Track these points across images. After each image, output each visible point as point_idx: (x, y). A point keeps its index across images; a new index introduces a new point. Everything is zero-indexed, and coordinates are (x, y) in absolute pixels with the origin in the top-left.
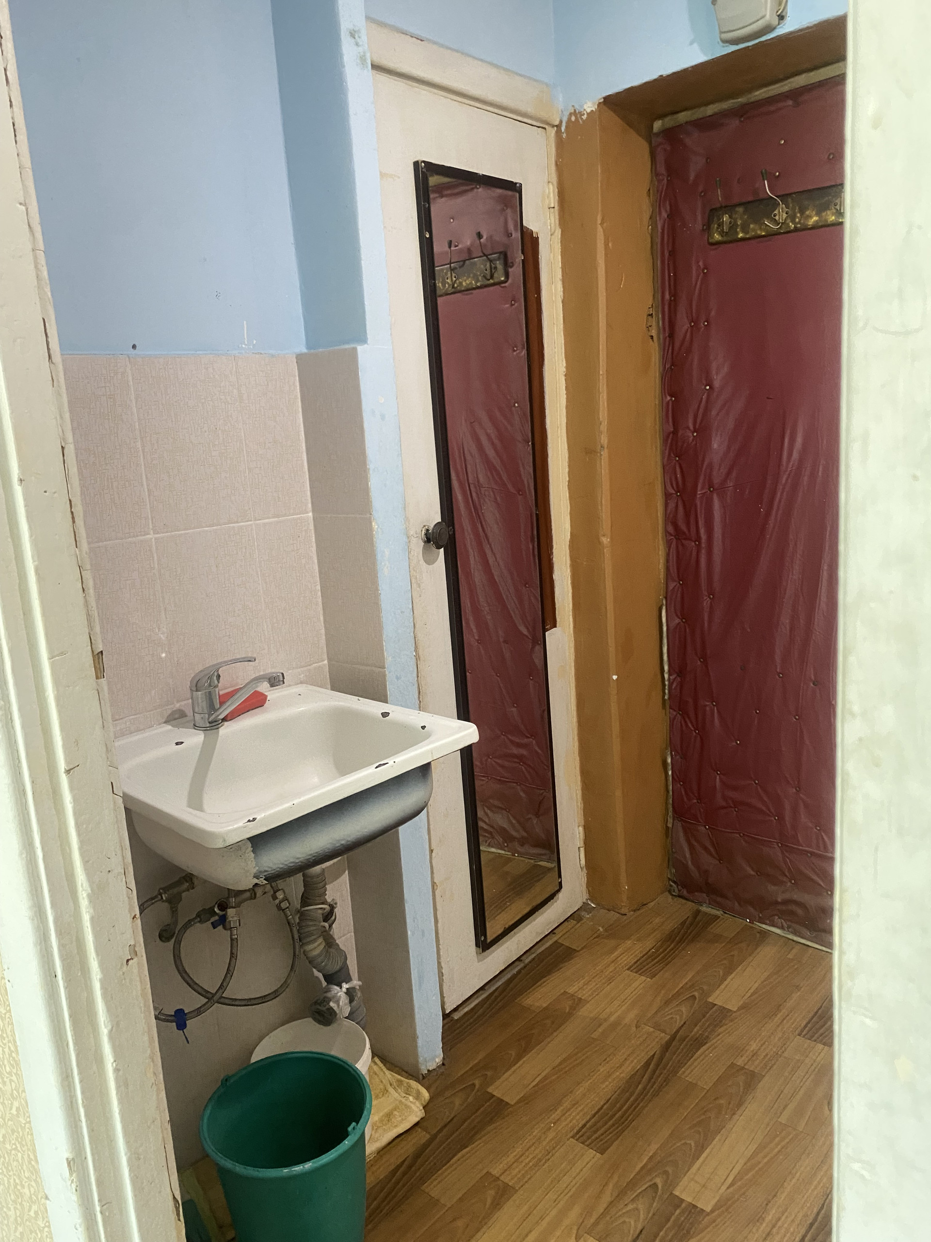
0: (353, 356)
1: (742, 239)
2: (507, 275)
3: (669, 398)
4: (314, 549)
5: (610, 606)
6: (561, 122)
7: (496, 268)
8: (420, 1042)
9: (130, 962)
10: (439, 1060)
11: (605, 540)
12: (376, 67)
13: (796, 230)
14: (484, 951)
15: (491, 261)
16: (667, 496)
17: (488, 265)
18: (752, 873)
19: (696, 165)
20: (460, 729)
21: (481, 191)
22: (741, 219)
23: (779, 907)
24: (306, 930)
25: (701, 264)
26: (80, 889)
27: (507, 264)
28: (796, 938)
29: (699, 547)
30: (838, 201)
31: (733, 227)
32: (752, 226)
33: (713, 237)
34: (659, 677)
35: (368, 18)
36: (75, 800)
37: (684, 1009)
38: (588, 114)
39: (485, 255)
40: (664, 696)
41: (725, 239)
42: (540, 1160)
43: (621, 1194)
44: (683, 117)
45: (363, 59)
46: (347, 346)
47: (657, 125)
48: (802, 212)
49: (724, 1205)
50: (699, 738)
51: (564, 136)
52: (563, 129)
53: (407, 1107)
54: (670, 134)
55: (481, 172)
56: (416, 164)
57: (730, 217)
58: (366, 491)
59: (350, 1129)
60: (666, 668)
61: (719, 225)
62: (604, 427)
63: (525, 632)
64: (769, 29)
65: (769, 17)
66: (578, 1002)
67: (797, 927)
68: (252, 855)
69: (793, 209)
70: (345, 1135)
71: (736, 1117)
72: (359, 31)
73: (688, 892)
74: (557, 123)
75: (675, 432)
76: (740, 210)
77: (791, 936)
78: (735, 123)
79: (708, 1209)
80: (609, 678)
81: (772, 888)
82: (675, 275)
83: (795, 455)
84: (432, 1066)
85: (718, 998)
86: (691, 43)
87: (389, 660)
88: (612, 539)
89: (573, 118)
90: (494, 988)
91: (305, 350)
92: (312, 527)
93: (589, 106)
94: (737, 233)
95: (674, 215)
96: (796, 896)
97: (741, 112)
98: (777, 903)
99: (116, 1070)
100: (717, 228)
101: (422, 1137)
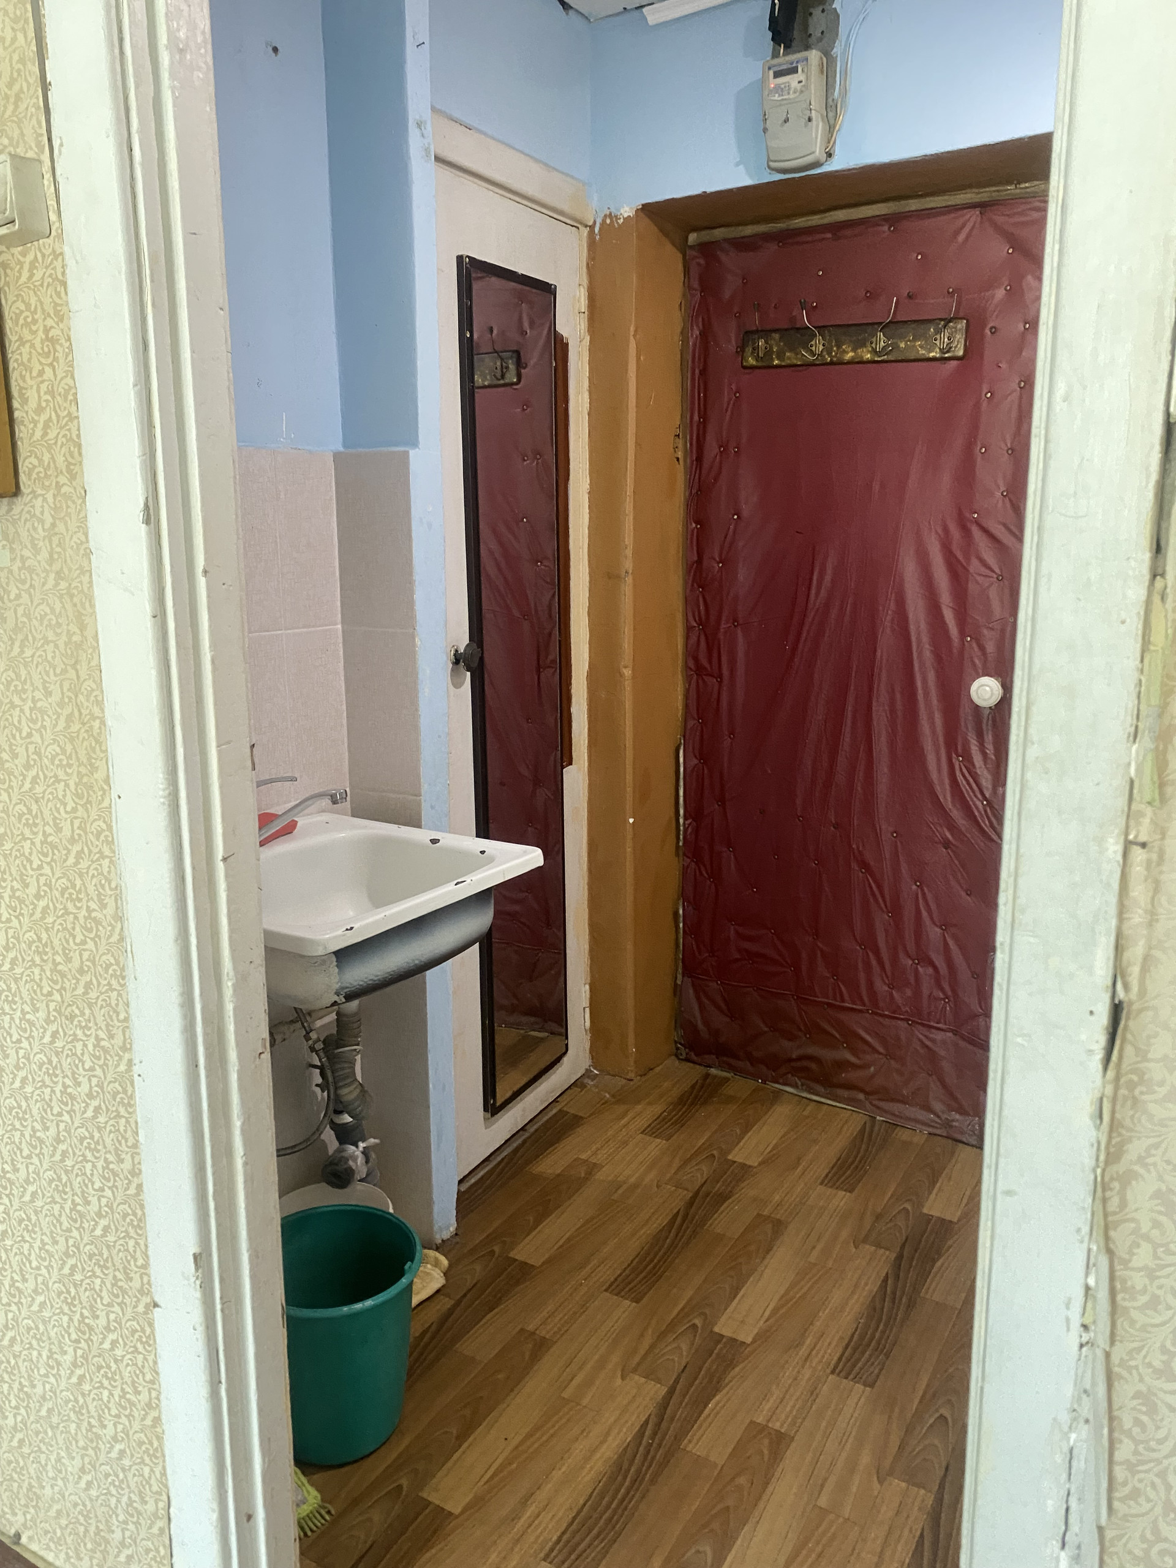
0: (404, 459)
1: (777, 367)
2: (519, 376)
3: (694, 525)
4: (341, 664)
5: (629, 743)
6: (595, 222)
7: (507, 368)
8: (436, 1209)
9: (262, 1056)
10: (452, 1229)
11: (627, 672)
12: (438, 159)
13: (832, 363)
14: (493, 1115)
15: (502, 359)
16: (689, 629)
17: (499, 364)
18: (766, 1029)
19: (730, 286)
20: (525, 853)
21: (494, 280)
22: (778, 345)
23: (793, 1064)
25: (734, 387)
26: (225, 978)
27: (520, 365)
28: (809, 1096)
29: (720, 683)
30: (874, 340)
31: (769, 353)
32: (788, 354)
33: (747, 361)
34: (674, 822)
35: (434, 109)
36: (229, 889)
37: (704, 1168)
38: (624, 219)
39: (496, 352)
40: (678, 842)
41: (760, 364)
42: (575, 1313)
43: (662, 1336)
44: (719, 233)
45: (427, 150)
46: (385, 449)
47: (693, 238)
48: (839, 347)
49: (763, 1336)
50: (713, 886)
51: (598, 237)
52: (597, 230)
53: (428, 1274)
54: (707, 249)
55: (521, 271)
56: (460, 259)
57: (766, 342)
58: (411, 604)
59: (406, 1267)
60: (682, 812)
61: (754, 349)
62: (629, 552)
64: (817, 164)
65: (819, 153)
66: (592, 1168)
67: (812, 1084)
68: (337, 970)
69: (830, 342)
70: (402, 1274)
71: (765, 1262)
72: (425, 122)
73: (696, 1055)
74: (590, 223)
75: (700, 561)
76: (776, 336)
77: (805, 1095)
78: (773, 247)
79: (749, 1340)
80: (626, 821)
81: (786, 1044)
82: (705, 395)
83: (823, 593)
84: (446, 1235)
85: (738, 1155)
86: (737, 165)
87: (425, 787)
88: (633, 670)
89: (608, 221)
90: (499, 1159)
91: (341, 449)
92: (340, 640)
93: (627, 211)
94: (773, 360)
95: (706, 336)
96: (812, 1050)
97: (785, 238)
98: (790, 1060)
99: (245, 1164)
100: (752, 353)
101: (446, 1303)
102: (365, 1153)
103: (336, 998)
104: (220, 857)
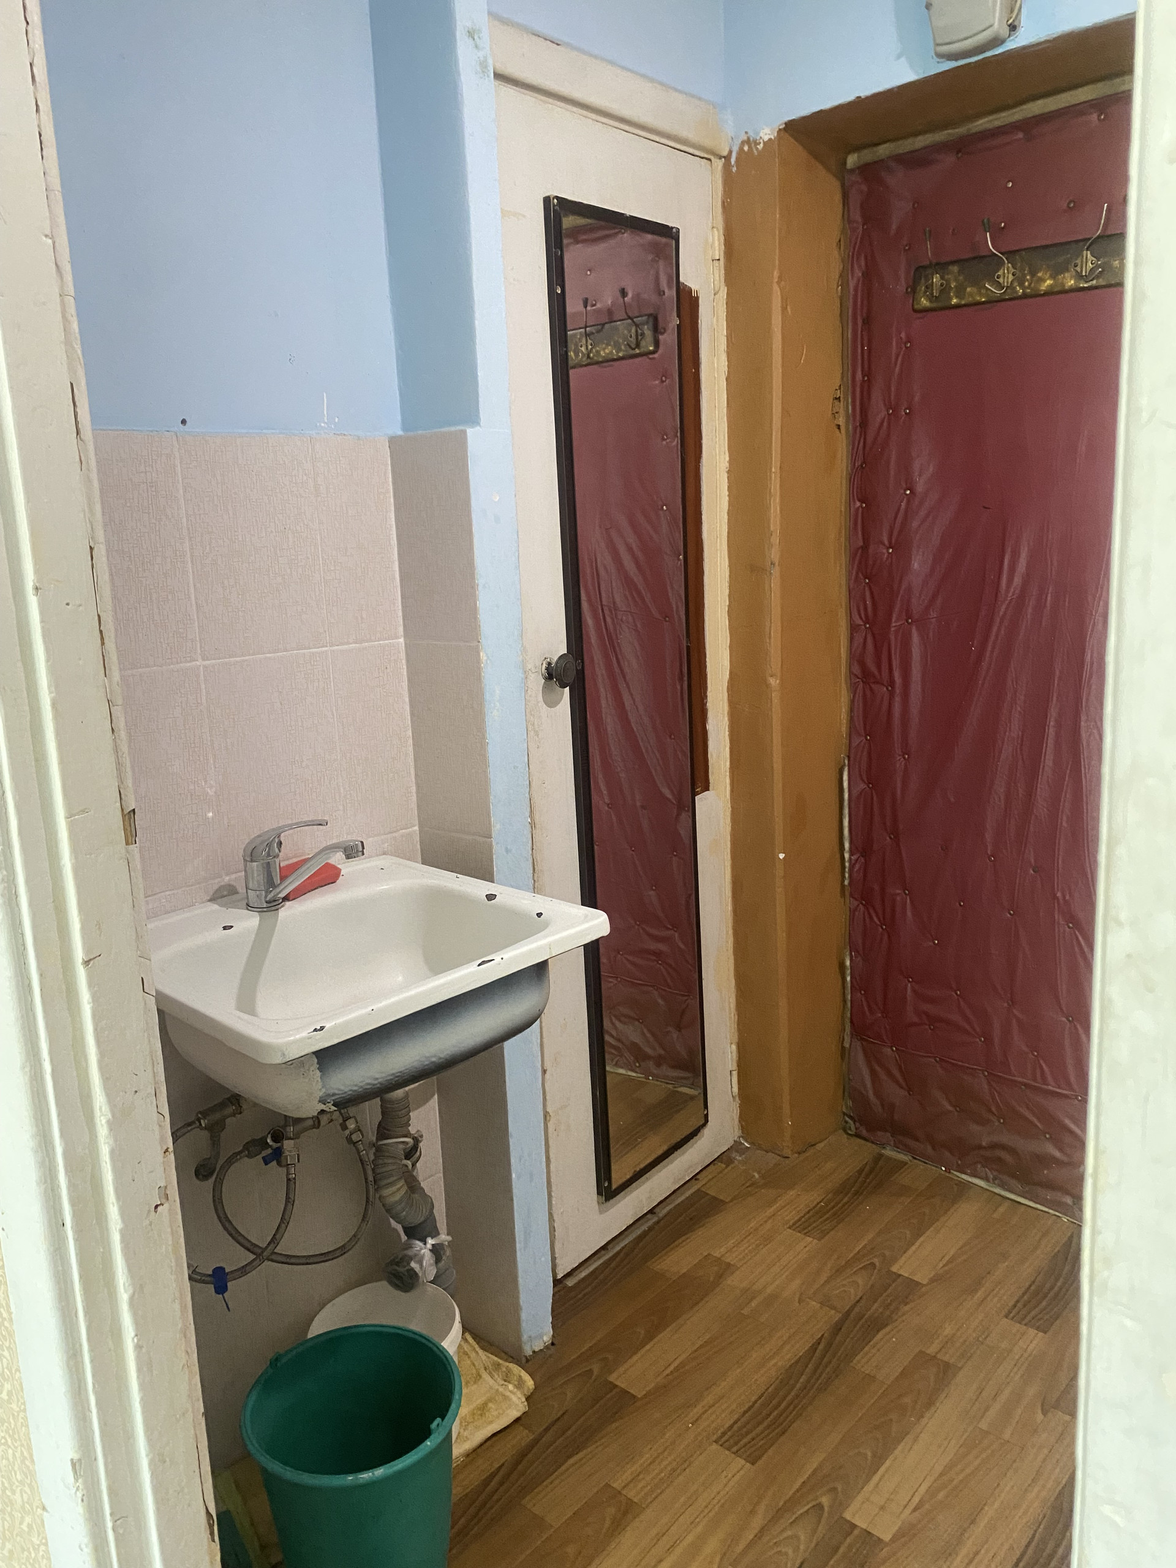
0: (461, 441)
1: (957, 306)
2: (657, 343)
3: (858, 504)
4: (405, 684)
5: (778, 765)
6: (730, 152)
7: (643, 334)
8: (524, 1316)
9: (159, 1208)
10: (547, 1338)
11: (774, 682)
12: (498, 76)
13: (1025, 296)
14: (607, 1199)
15: (637, 326)
16: (853, 628)
17: (633, 330)
18: (950, 1108)
19: (899, 211)
20: (586, 918)
21: (626, 236)
22: (956, 280)
23: (982, 1152)
24: (384, 1170)
25: (903, 335)
26: (97, 1113)
27: (656, 330)
28: (1003, 1193)
29: (892, 694)
30: (1078, 261)
31: (945, 290)
32: (969, 289)
33: (919, 302)
34: (838, 856)
35: (490, 13)
36: (95, 998)
37: (860, 1282)
38: (764, 142)
39: (629, 318)
40: (843, 881)
41: (934, 305)
42: (674, 1470)
43: (778, 1515)
44: (884, 151)
45: (483, 65)
46: (453, 429)
47: (852, 160)
48: (1033, 274)
49: (905, 1534)
50: (886, 937)
51: (734, 169)
52: (733, 160)
53: (506, 1398)
54: (865, 170)
55: (628, 212)
56: (547, 200)
57: (942, 278)
58: (474, 611)
59: (434, 1426)
60: (847, 845)
61: (927, 287)
62: (775, 539)
63: (668, 795)
64: (997, 41)
65: (998, 26)
66: (726, 1269)
67: (1005, 1178)
68: (318, 1073)
69: (1022, 270)
70: (427, 1434)
71: (924, 1421)
72: (480, 31)
73: (867, 1131)
74: (725, 153)
75: (865, 548)
76: (955, 269)
77: (998, 1190)
78: (950, 159)
79: (887, 1537)
80: (775, 857)
81: (975, 1128)
82: (869, 350)
83: (1017, 580)
84: (538, 1346)
85: (904, 1267)
86: (899, 57)
87: (496, 828)
88: (782, 680)
89: (746, 148)
90: (618, 1248)
91: (400, 433)
92: (403, 655)
93: (767, 133)
94: (951, 299)
95: (870, 275)
96: (1006, 1139)
97: (961, 146)
98: (980, 1147)
99: (138, 1347)
100: (925, 292)
101: (523, 1437)
102: (436, 1250)
103: (323, 1107)
104: (80, 961)
